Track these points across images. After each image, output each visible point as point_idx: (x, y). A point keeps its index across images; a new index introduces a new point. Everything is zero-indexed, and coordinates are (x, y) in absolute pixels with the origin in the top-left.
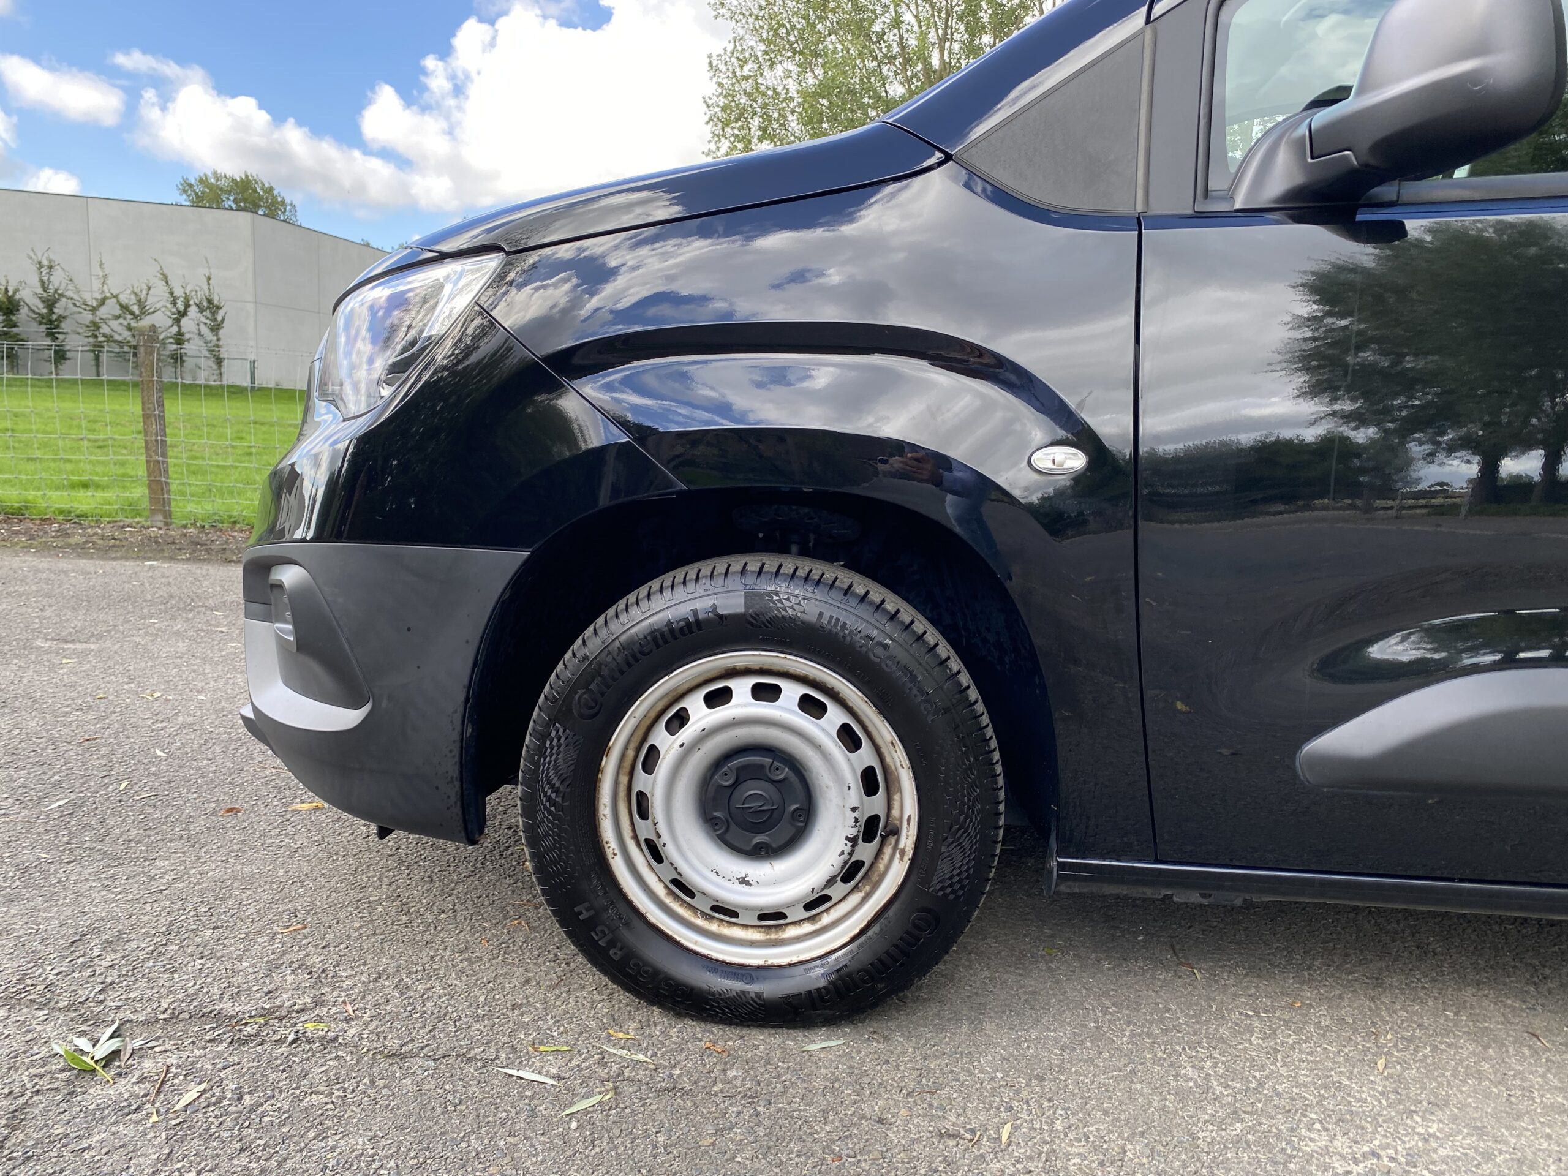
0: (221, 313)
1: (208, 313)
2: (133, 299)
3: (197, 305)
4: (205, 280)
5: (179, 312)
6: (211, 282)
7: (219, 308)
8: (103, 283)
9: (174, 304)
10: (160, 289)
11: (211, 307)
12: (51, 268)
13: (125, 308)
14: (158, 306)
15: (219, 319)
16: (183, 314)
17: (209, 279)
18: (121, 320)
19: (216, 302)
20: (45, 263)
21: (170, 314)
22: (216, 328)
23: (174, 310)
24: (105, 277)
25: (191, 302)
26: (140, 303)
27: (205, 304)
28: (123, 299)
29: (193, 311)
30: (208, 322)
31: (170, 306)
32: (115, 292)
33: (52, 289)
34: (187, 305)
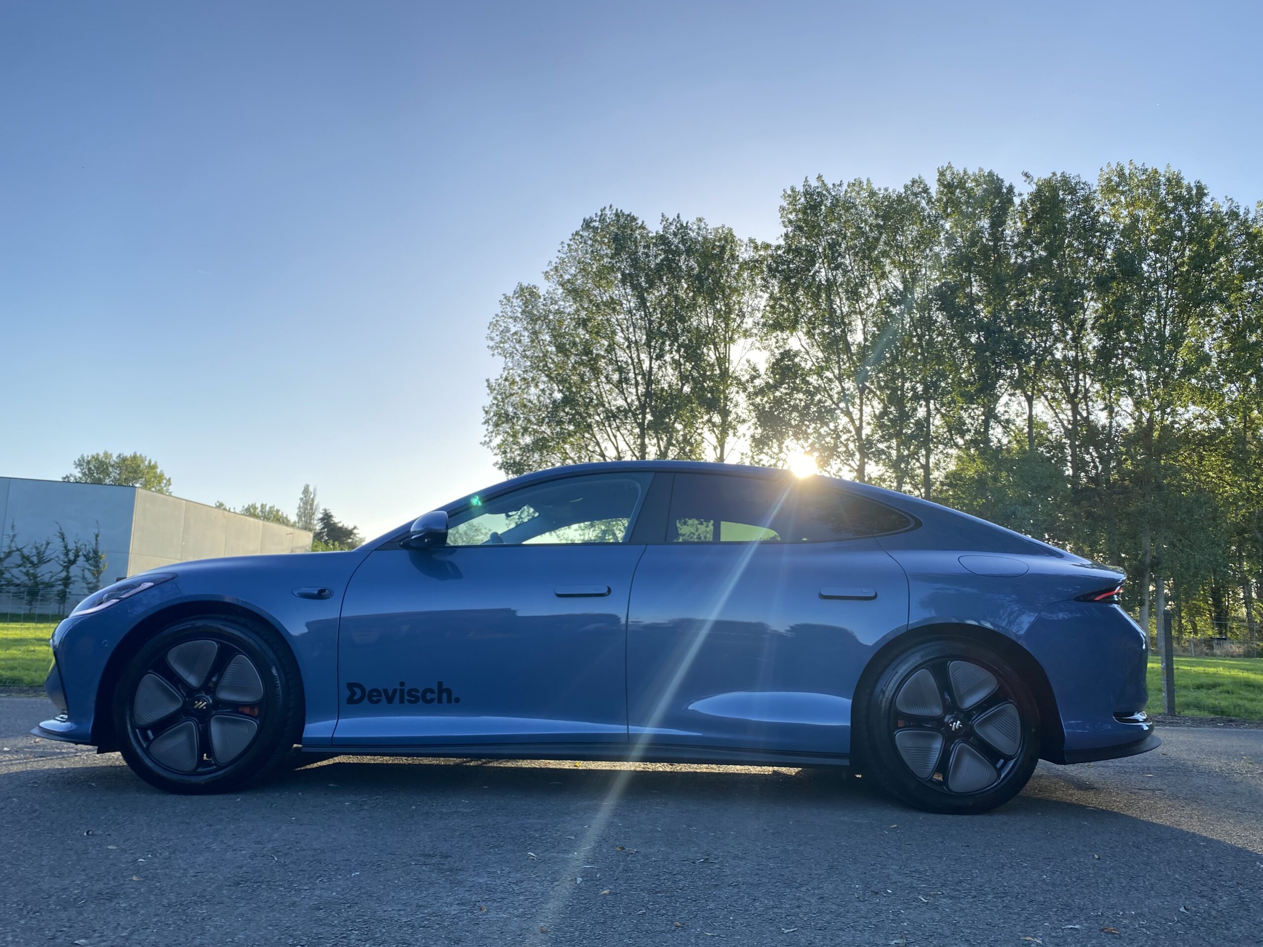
0: (103, 561)
1: (92, 562)
4: (94, 537)
5: (69, 560)
6: (98, 538)
7: (102, 557)
8: (12, 541)
9: (67, 554)
10: (57, 544)
11: (94, 558)
13: (26, 558)
14: (52, 557)
15: (101, 565)
16: (72, 562)
18: (22, 568)
19: (100, 553)
21: (61, 563)
22: (97, 573)
23: (66, 560)
26: (39, 554)
27: (91, 555)
31: (62, 557)
32: (19, 547)
34: (76, 556)
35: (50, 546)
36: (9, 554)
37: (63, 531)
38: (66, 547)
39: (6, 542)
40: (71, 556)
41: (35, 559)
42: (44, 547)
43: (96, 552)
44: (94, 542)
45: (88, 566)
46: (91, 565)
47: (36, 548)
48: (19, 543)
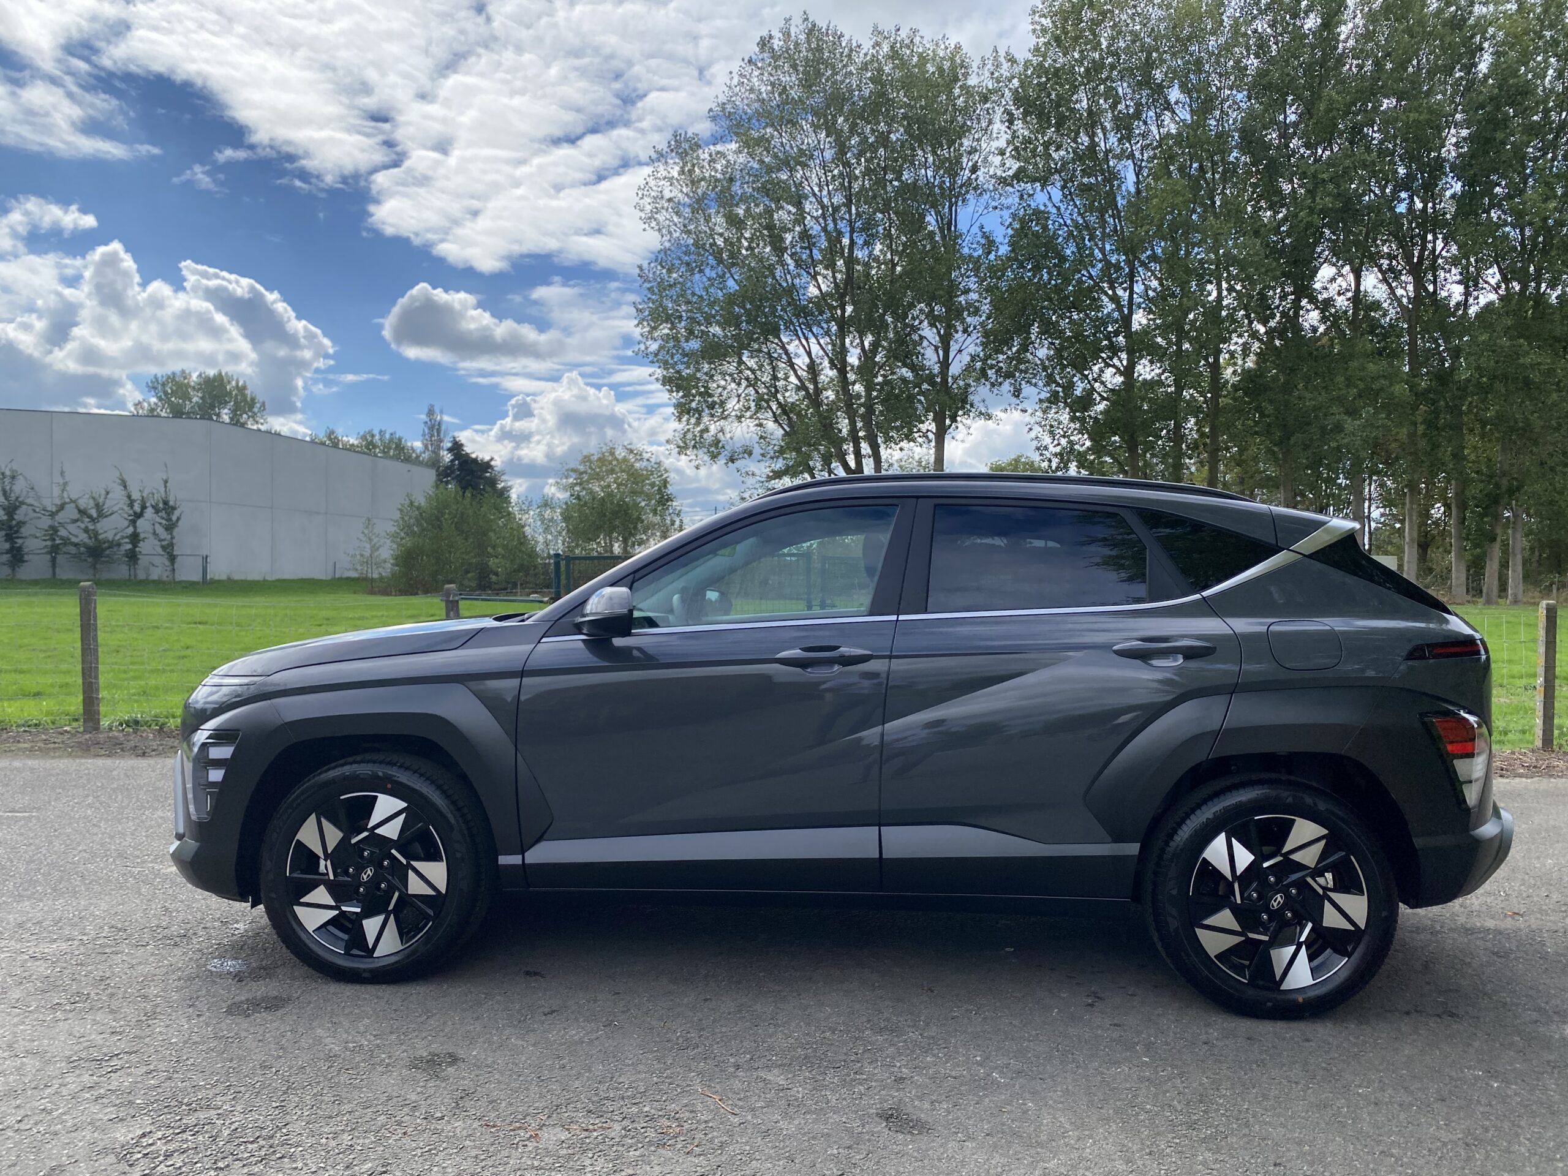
0: (177, 513)
1: (163, 514)
2: (92, 503)
3: (153, 507)
4: (162, 483)
5: (135, 513)
6: (170, 485)
7: (174, 508)
8: (63, 491)
9: (131, 505)
10: (118, 493)
11: (166, 508)
12: (13, 477)
13: (83, 512)
14: (115, 509)
15: (174, 518)
16: (139, 515)
17: (166, 482)
18: (79, 524)
19: (171, 503)
20: (8, 473)
21: (126, 516)
22: (170, 527)
23: (131, 512)
24: (66, 484)
25: (148, 504)
26: (98, 507)
27: (161, 505)
28: (82, 503)
29: (149, 512)
30: (164, 522)
31: (126, 508)
32: (74, 497)
33: (13, 497)
34: (144, 507)
35: (112, 496)
36: (62, 507)
37: (125, 477)
38: (129, 497)
39: (56, 491)
40: (137, 508)
41: (94, 513)
42: (103, 497)
43: (166, 503)
44: (162, 490)
45: (159, 520)
46: (162, 518)
47: (93, 498)
48: (74, 491)
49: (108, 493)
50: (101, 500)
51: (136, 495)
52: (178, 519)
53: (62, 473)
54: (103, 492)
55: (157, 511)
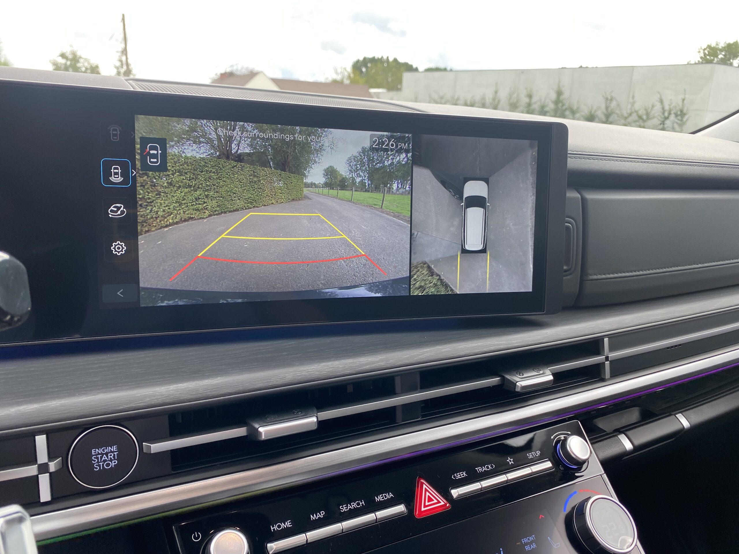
0: (686, 117)
1: (679, 118)
2: (645, 112)
3: (675, 113)
4: (681, 101)
6: (685, 102)
7: (685, 114)
8: (632, 106)
9: (663, 113)
10: (658, 106)
11: (682, 114)
12: (611, 100)
13: (639, 117)
14: (656, 115)
15: (685, 119)
16: (666, 118)
17: (683, 100)
18: (637, 123)
19: (685, 111)
20: (609, 98)
21: (660, 118)
23: (663, 117)
24: (634, 102)
25: (672, 112)
26: (647, 114)
27: (679, 113)
28: (640, 113)
29: (672, 117)
30: (679, 122)
31: (661, 114)
32: (637, 109)
33: (610, 109)
34: (670, 114)
35: (655, 108)
36: (630, 115)
37: (663, 98)
38: (663, 108)
39: (629, 106)
40: (666, 114)
41: (645, 117)
42: (650, 109)
43: (681, 111)
44: (681, 104)
45: (676, 121)
46: (678, 120)
47: (646, 110)
48: (637, 106)
49: (653, 106)
50: (649, 111)
51: (667, 107)
52: (687, 120)
53: (633, 97)
54: (650, 106)
55: (676, 115)
